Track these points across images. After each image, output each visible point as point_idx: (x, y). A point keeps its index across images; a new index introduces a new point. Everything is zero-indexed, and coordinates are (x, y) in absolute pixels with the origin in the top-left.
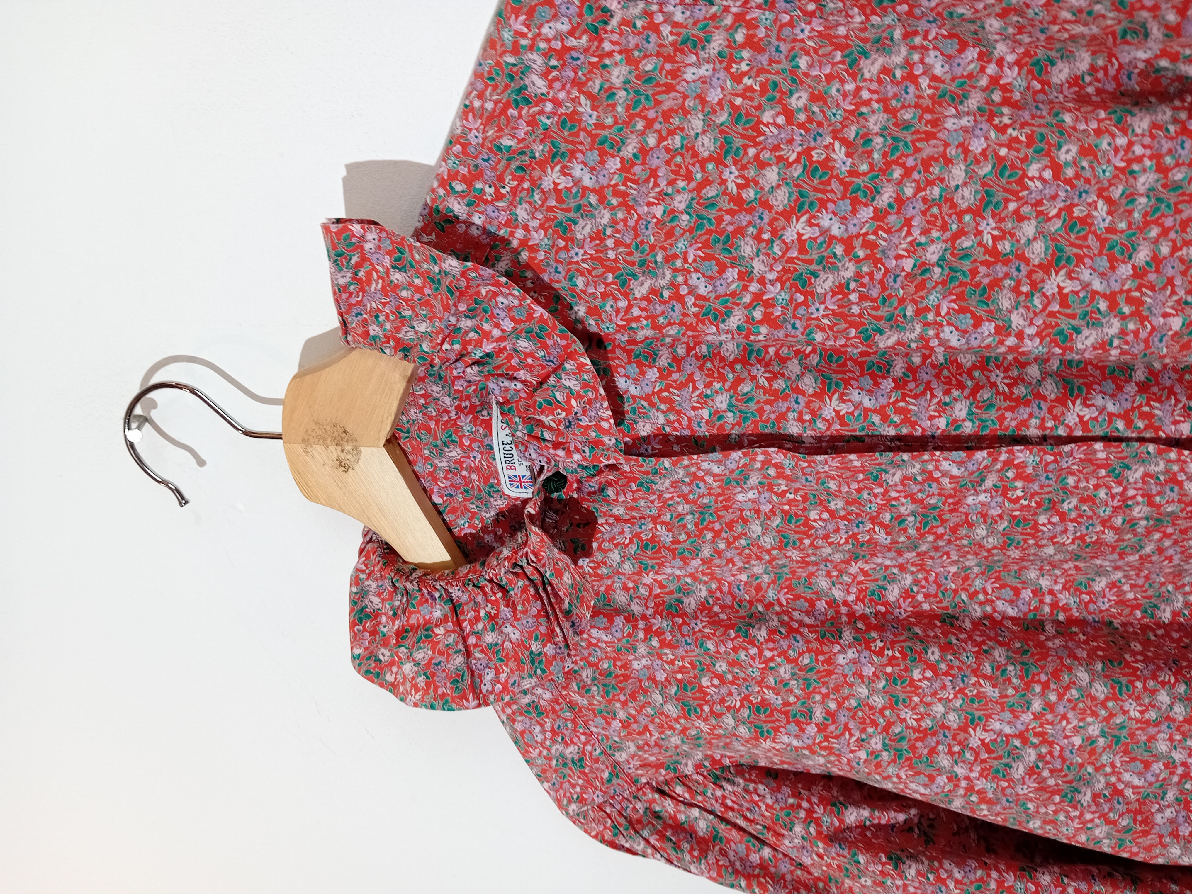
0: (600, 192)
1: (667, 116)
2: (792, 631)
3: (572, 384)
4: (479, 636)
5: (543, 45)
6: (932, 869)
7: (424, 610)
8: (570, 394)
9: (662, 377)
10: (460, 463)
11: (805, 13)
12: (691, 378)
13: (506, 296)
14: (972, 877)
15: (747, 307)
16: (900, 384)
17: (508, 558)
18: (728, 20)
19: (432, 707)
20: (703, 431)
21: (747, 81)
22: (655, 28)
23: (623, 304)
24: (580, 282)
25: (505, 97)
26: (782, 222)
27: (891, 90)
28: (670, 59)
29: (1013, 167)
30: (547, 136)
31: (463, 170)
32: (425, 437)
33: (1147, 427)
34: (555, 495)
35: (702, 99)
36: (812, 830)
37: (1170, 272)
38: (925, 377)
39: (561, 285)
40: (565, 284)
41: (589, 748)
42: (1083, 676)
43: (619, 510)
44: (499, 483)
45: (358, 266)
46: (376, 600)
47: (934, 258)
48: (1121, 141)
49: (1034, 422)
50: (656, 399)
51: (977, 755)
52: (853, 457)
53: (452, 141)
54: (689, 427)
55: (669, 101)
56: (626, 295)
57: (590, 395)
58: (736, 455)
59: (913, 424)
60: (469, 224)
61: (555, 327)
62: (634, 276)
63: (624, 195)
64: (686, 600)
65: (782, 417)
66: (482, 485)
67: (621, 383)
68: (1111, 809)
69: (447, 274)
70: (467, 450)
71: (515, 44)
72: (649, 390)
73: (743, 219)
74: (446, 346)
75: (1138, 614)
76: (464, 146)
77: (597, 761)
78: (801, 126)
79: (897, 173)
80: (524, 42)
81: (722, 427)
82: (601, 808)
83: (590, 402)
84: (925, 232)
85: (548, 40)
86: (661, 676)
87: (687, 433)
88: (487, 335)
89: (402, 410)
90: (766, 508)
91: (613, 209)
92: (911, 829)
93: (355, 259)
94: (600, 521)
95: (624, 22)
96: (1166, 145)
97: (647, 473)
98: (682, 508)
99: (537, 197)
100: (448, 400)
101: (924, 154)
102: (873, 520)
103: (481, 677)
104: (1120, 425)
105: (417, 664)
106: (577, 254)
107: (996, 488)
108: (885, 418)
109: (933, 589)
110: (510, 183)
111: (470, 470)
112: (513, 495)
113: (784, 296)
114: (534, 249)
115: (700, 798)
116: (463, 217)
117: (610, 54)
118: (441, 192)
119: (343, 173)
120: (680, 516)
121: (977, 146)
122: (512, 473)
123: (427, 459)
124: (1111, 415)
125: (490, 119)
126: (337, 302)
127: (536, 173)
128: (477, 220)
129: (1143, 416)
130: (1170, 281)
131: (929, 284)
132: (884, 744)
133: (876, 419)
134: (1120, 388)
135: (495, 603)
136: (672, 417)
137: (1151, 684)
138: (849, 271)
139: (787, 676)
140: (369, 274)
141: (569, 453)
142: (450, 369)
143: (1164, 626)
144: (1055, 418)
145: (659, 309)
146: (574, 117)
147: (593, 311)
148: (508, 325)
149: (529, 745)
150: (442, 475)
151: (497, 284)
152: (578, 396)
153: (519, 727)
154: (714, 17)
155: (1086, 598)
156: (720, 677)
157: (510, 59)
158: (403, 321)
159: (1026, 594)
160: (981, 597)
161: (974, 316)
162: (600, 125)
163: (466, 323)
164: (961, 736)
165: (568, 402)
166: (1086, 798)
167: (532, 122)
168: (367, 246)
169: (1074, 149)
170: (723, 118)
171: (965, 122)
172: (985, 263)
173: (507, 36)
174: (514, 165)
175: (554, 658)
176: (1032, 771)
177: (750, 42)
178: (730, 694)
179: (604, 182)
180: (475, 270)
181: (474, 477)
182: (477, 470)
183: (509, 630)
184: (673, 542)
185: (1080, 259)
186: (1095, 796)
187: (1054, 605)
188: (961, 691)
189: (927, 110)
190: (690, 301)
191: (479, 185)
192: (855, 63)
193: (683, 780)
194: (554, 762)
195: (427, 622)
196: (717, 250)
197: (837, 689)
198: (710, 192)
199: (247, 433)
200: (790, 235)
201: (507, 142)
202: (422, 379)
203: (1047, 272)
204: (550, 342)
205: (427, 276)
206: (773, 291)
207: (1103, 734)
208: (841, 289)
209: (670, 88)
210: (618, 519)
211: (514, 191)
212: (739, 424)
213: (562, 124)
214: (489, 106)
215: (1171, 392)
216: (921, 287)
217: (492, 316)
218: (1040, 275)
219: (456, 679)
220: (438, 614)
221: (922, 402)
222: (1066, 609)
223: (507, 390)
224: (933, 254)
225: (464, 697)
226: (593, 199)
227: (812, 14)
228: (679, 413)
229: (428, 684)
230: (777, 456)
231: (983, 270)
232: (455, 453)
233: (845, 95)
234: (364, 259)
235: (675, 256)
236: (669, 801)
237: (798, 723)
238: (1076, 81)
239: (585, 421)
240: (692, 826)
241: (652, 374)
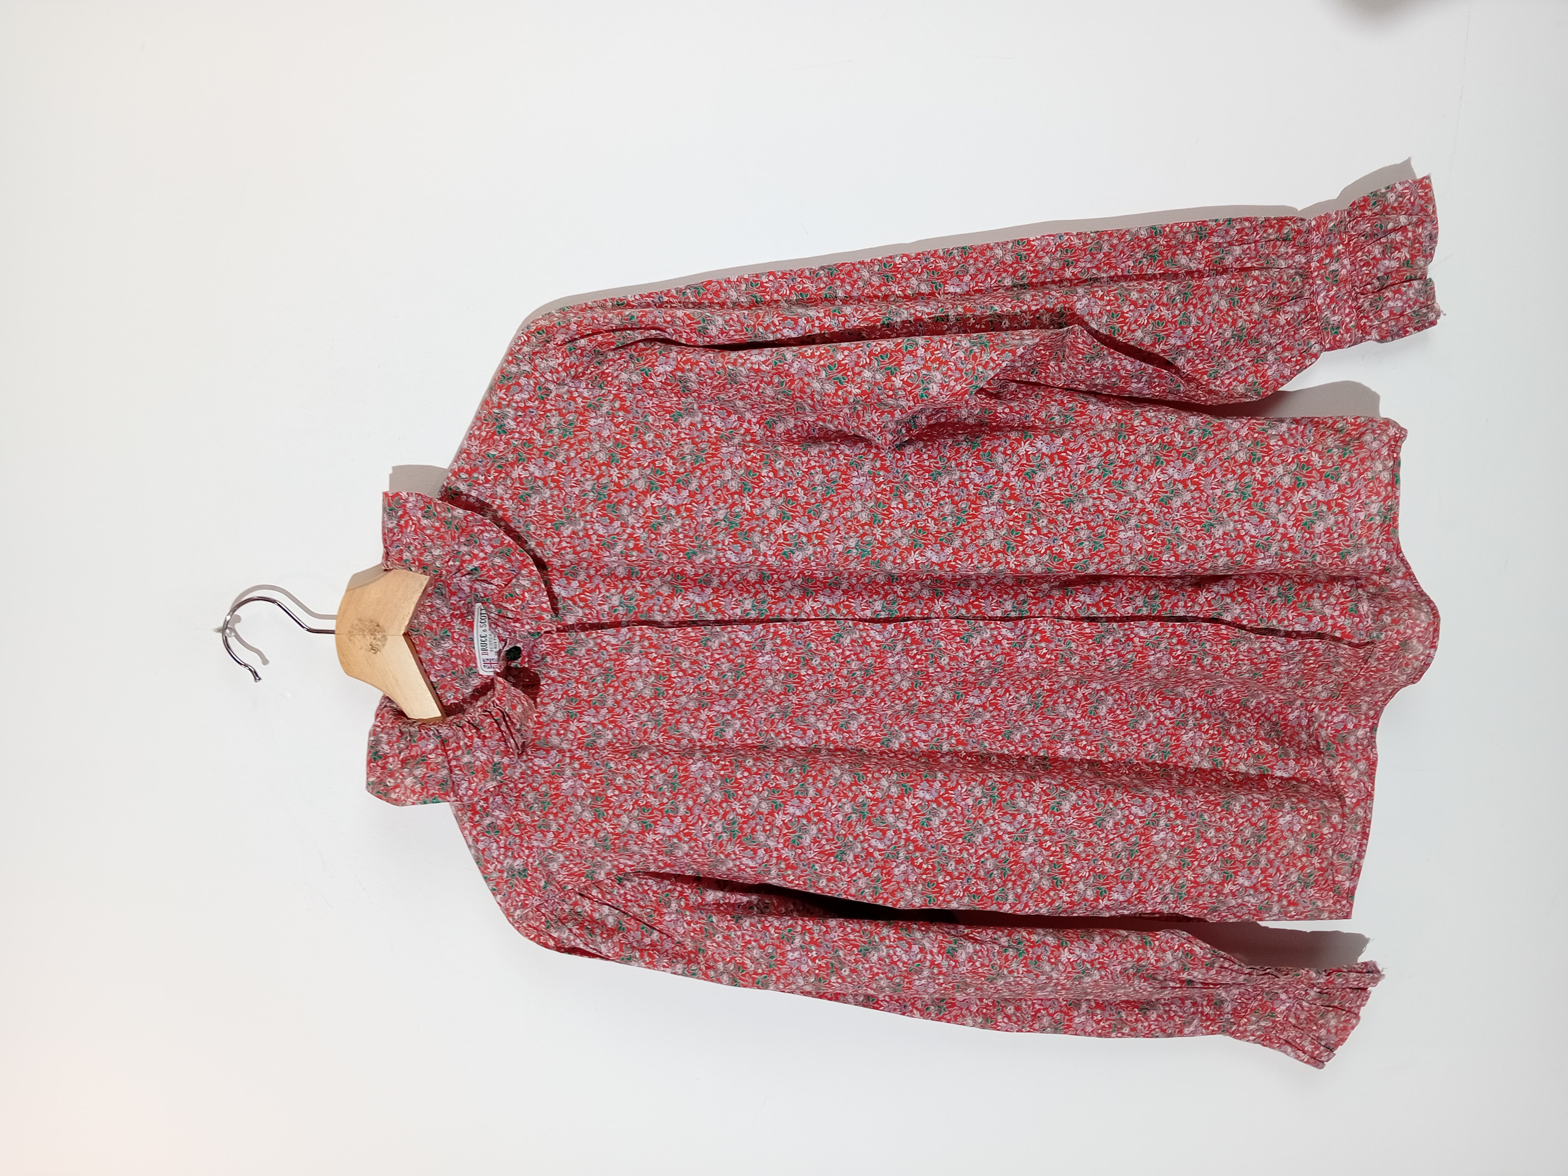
0: (544, 479)
1: (581, 442)
2: (663, 753)
3: (526, 583)
4: (457, 759)
5: (514, 405)
6: (760, 921)
7: (422, 743)
8: (525, 590)
9: (581, 586)
10: (450, 651)
11: (649, 395)
12: (597, 587)
13: (488, 532)
14: (786, 924)
15: (626, 540)
16: (715, 591)
17: (481, 707)
18: (611, 397)
19: (425, 803)
20: (605, 619)
21: (622, 427)
22: (574, 399)
23: (557, 540)
24: (532, 528)
25: (492, 430)
26: (642, 497)
27: (696, 434)
28: (581, 414)
29: (754, 471)
30: (515, 450)
31: (467, 467)
32: (429, 634)
33: (848, 613)
34: (513, 665)
35: (599, 434)
36: (683, 903)
37: (838, 524)
38: (730, 587)
39: (521, 530)
40: (523, 529)
41: (531, 860)
42: (837, 771)
43: (554, 673)
44: (476, 667)
45: (402, 517)
46: (386, 747)
47: (722, 517)
48: (805, 459)
49: (788, 610)
50: (577, 599)
51: (781, 830)
52: (689, 629)
53: (462, 451)
54: (597, 617)
55: (582, 435)
56: (558, 535)
57: (537, 589)
58: (624, 630)
59: (723, 612)
60: (468, 496)
61: (516, 549)
62: (563, 524)
63: (557, 481)
64: (598, 741)
65: (650, 609)
66: (464, 668)
67: (556, 589)
68: (866, 866)
69: (456, 518)
70: (456, 642)
71: (499, 403)
72: (573, 594)
73: (622, 495)
74: (451, 563)
75: (879, 745)
76: (468, 454)
77: (536, 870)
78: (650, 449)
79: (698, 473)
80: (504, 403)
81: (616, 617)
82: (538, 909)
83: (536, 593)
84: (716, 504)
85: (517, 402)
86: (581, 792)
87: (596, 621)
88: (475, 556)
89: (415, 616)
90: (645, 670)
91: (551, 489)
92: (751, 908)
93: (400, 513)
94: (543, 682)
95: (557, 395)
96: (826, 461)
97: (571, 643)
98: (594, 671)
99: (509, 482)
100: (445, 610)
101: (711, 464)
102: (708, 675)
103: (458, 785)
104: (834, 611)
105: (415, 777)
106: (531, 513)
107: (772, 651)
108: (708, 609)
109: (753, 731)
110: (493, 474)
111: (457, 656)
112: (485, 674)
113: (645, 535)
114: (505, 510)
115: (609, 897)
116: (465, 492)
117: (550, 411)
118: (453, 478)
119: (391, 471)
120: (593, 678)
121: (737, 461)
122: (485, 657)
123: (429, 649)
124: (828, 606)
125: (484, 441)
126: (385, 540)
127: (509, 469)
128: (474, 493)
129: (846, 607)
130: (838, 528)
131: (719, 530)
132: (724, 828)
133: (703, 609)
134: (833, 593)
135: (471, 738)
136: (587, 612)
137: (877, 775)
138: (678, 523)
139: (661, 783)
140: (407, 522)
141: (523, 625)
142: (452, 578)
143: (895, 752)
144: (799, 608)
145: (577, 542)
146: (530, 441)
147: (540, 544)
148: (489, 549)
149: (487, 861)
150: (438, 661)
151: (484, 525)
152: (530, 591)
153: (481, 846)
154: (603, 395)
155: (847, 735)
156: (618, 788)
157: (497, 411)
158: (426, 549)
159: (810, 733)
160: (783, 735)
161: (742, 546)
162: (544, 446)
163: (464, 549)
164: (770, 819)
165: (523, 595)
166: (850, 858)
167: (507, 443)
168: (409, 505)
169: (783, 463)
170: (610, 444)
171: (732, 449)
172: (747, 520)
173: (495, 399)
174: (496, 465)
175: (509, 766)
176: (815, 841)
177: (622, 408)
178: (626, 800)
179: (546, 474)
180: (472, 515)
181: (460, 662)
182: (462, 657)
183: (479, 754)
184: (589, 696)
185: (794, 518)
186: (856, 857)
187: (827, 740)
188: (766, 784)
189: (713, 444)
190: (594, 537)
191: (475, 475)
192: (676, 420)
193: (598, 884)
194: (505, 875)
195: (423, 753)
196: (608, 511)
197: (692, 789)
198: (604, 480)
199: (310, 630)
200: (647, 504)
201: (492, 452)
202: (430, 595)
203: (777, 524)
204: (513, 558)
205: (444, 521)
206: (639, 532)
207: (854, 811)
208: (674, 532)
209: (582, 429)
210: (553, 680)
211: (495, 478)
212: (626, 614)
213: (523, 445)
214: (484, 434)
215: (860, 594)
216: (715, 531)
217: (480, 545)
218: (774, 525)
219: (442, 783)
220: (431, 747)
221: (727, 600)
222: (834, 742)
223: (486, 589)
224: (721, 515)
225: (447, 794)
226: (540, 483)
227: (652, 396)
228: (591, 608)
229: (423, 789)
230: (649, 632)
231: (746, 523)
232: (448, 644)
233: (673, 435)
234: (405, 513)
235: (586, 514)
236: (587, 901)
237: (669, 817)
238: (788, 432)
239: (533, 605)
240: (603, 922)
241: (575, 584)
